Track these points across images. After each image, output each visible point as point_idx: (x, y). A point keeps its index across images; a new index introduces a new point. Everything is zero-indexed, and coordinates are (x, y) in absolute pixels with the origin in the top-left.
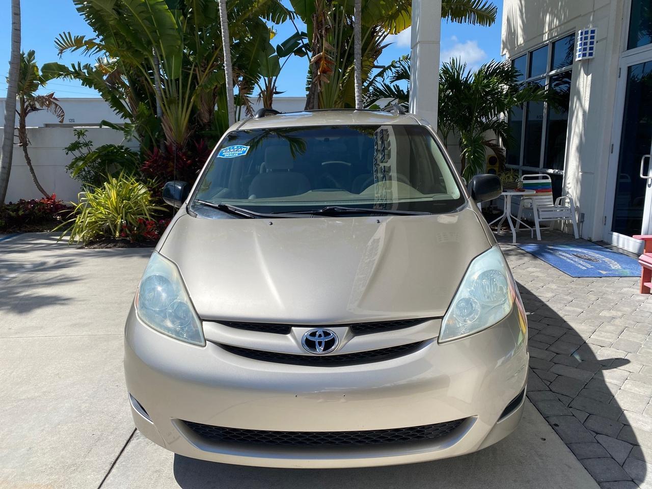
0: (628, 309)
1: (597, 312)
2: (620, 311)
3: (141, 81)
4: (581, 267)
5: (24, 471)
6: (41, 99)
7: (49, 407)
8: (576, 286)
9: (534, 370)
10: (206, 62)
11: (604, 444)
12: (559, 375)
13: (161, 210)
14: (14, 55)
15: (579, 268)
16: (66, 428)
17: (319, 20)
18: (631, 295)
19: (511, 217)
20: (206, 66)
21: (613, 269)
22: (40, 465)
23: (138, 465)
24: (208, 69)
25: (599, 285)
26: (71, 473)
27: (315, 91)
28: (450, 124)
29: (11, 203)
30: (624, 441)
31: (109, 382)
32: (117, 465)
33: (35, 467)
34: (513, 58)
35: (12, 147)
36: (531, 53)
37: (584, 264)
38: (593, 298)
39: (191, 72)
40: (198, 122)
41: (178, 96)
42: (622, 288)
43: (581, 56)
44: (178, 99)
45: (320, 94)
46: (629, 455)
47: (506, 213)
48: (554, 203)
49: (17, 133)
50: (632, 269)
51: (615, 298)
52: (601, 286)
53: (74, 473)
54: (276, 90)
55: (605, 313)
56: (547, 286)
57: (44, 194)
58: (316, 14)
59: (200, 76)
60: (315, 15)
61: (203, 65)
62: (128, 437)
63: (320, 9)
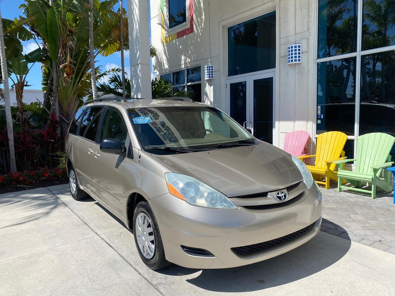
34: (162, 75)
43: (208, 77)
60: (61, 39)
63: (65, 37)
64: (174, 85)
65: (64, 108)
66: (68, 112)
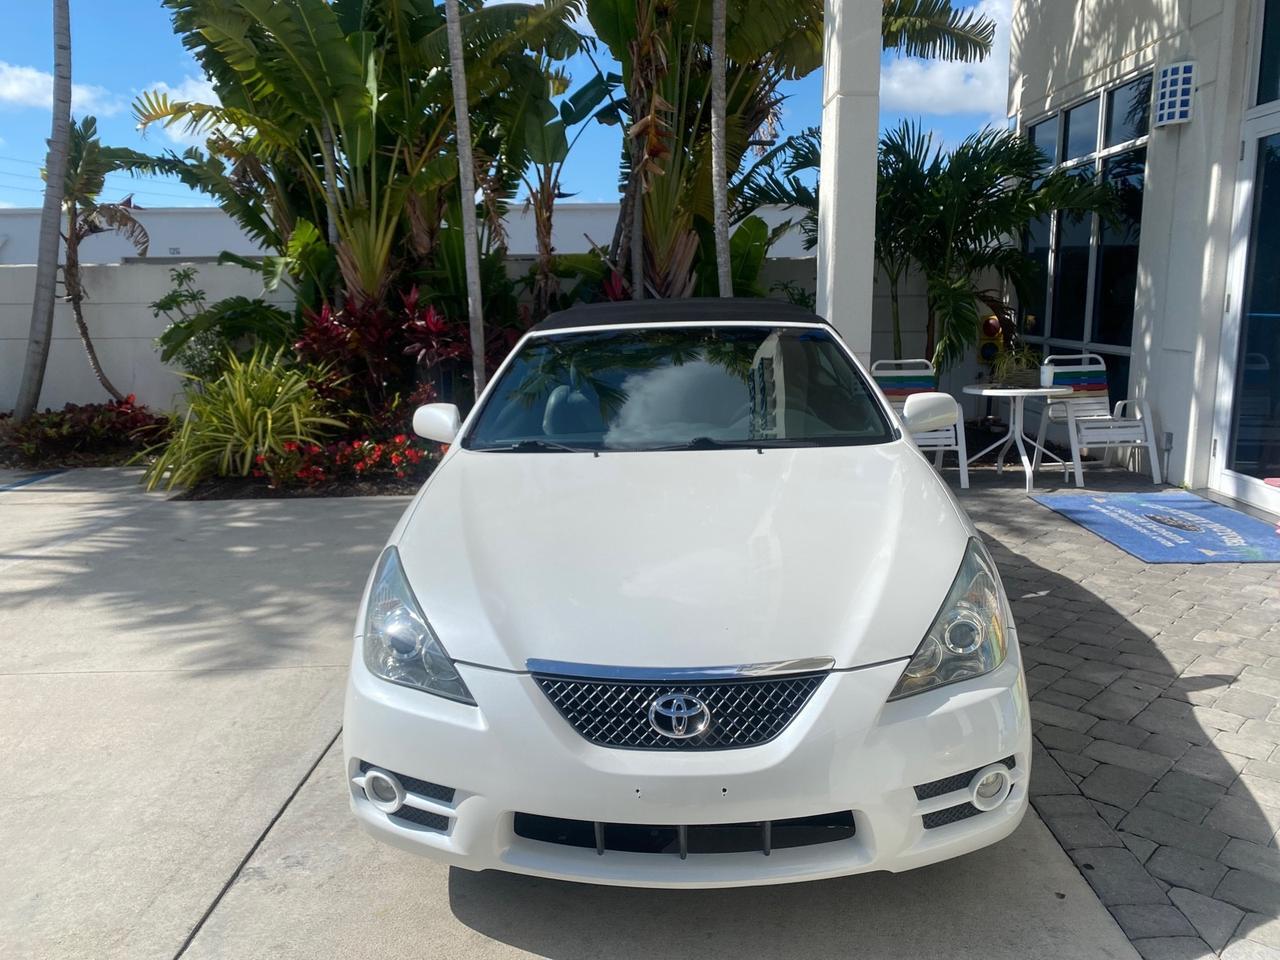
0: (1252, 629)
1: (1188, 634)
2: (1235, 631)
3: (298, 176)
4: (1164, 542)
5: (22, 940)
6: (109, 211)
7: (83, 813)
8: (1149, 581)
9: (1052, 752)
10: (423, 136)
11: (1184, 908)
12: (1102, 763)
13: (333, 426)
14: (59, 126)
15: (1159, 543)
16: (110, 855)
17: (643, 53)
18: (1260, 598)
19: (1023, 441)
20: (424, 144)
21: (1229, 547)
22: (54, 930)
23: (242, 933)
24: (427, 150)
25: (1194, 578)
26: (111, 947)
27: (635, 191)
28: (902, 254)
29: (48, 411)
30: (1227, 902)
31: (204, 765)
32: (201, 932)
33: (44, 933)
34: (1030, 123)
35: (53, 304)
36: (1067, 113)
37: (1169, 535)
38: (1182, 604)
39: (395, 156)
40: (409, 253)
41: (370, 204)
42: (1242, 586)
43: (1165, 117)
44: (369, 209)
45: (646, 197)
46: (1235, 931)
47: (1013, 432)
48: (1112, 412)
49: (61, 275)
50: (1267, 546)
51: (1227, 606)
52: (1201, 582)
53: (116, 947)
54: (559, 189)
55: (1204, 637)
56: (1090, 580)
57: (113, 394)
58: (636, 39)
59: (411, 162)
60: (634, 43)
61: (417, 141)
62: (229, 876)
63: (645, 32)
64: (1065, 159)
65: (657, 261)
66: (668, 274)
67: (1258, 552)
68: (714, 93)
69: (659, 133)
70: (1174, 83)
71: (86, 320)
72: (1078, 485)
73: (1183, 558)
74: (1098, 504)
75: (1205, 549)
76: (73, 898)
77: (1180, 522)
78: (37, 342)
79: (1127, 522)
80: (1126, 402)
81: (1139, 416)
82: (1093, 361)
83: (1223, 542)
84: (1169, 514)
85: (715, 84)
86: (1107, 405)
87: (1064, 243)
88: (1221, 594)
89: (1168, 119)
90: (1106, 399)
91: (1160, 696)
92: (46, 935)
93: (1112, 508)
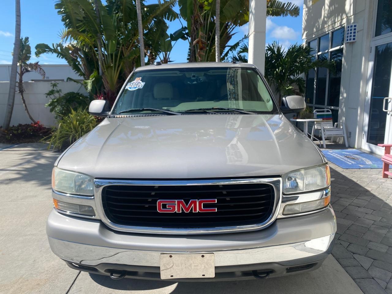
0: (375, 187)
4: (348, 163)
5: (32, 272)
6: (31, 65)
8: (345, 174)
11: (357, 259)
14: (17, 40)
15: (347, 163)
17: (196, 19)
18: (377, 179)
22: (41, 269)
24: (130, 47)
25: (358, 173)
29: (13, 126)
30: (369, 257)
35: (15, 94)
36: (320, 38)
37: (351, 161)
38: (355, 180)
39: (120, 49)
40: (124, 78)
41: (112, 64)
42: (372, 175)
43: (348, 40)
46: (371, 265)
47: (305, 132)
48: (333, 126)
49: (17, 85)
50: (378, 164)
51: (367, 181)
52: (360, 174)
54: (169, 59)
55: (361, 189)
57: (33, 121)
59: (125, 52)
60: (193, 16)
61: (127, 45)
63: (196, 13)
64: (319, 52)
67: (376, 166)
68: (216, 32)
69: (202, 43)
70: (351, 30)
71: (24, 98)
72: (324, 147)
73: (354, 168)
74: (330, 153)
75: (360, 165)
76: (45, 261)
77: (354, 158)
78: (10, 105)
79: (338, 158)
80: (337, 123)
81: (341, 127)
82: (328, 111)
83: (366, 163)
84: (350, 155)
85: (216, 29)
86: (332, 124)
87: (319, 77)
88: (366, 177)
89: (350, 40)
90: (332, 122)
91: (349, 205)
92: (39, 271)
93: (334, 154)
